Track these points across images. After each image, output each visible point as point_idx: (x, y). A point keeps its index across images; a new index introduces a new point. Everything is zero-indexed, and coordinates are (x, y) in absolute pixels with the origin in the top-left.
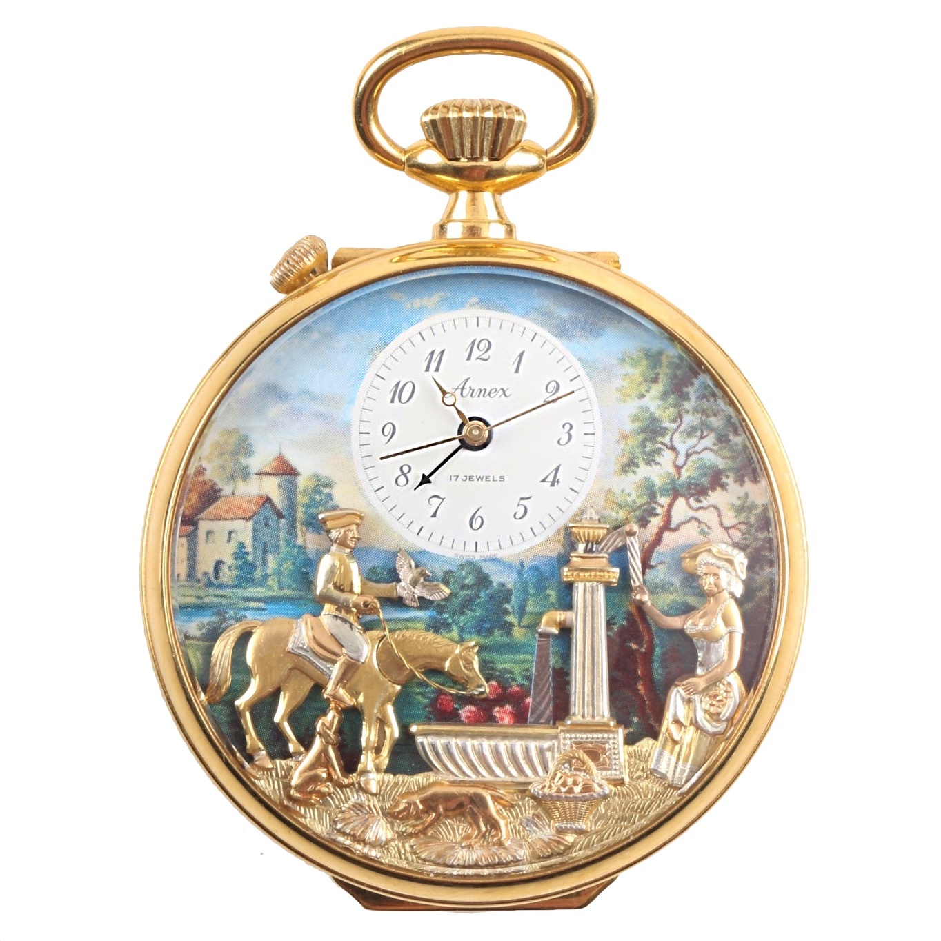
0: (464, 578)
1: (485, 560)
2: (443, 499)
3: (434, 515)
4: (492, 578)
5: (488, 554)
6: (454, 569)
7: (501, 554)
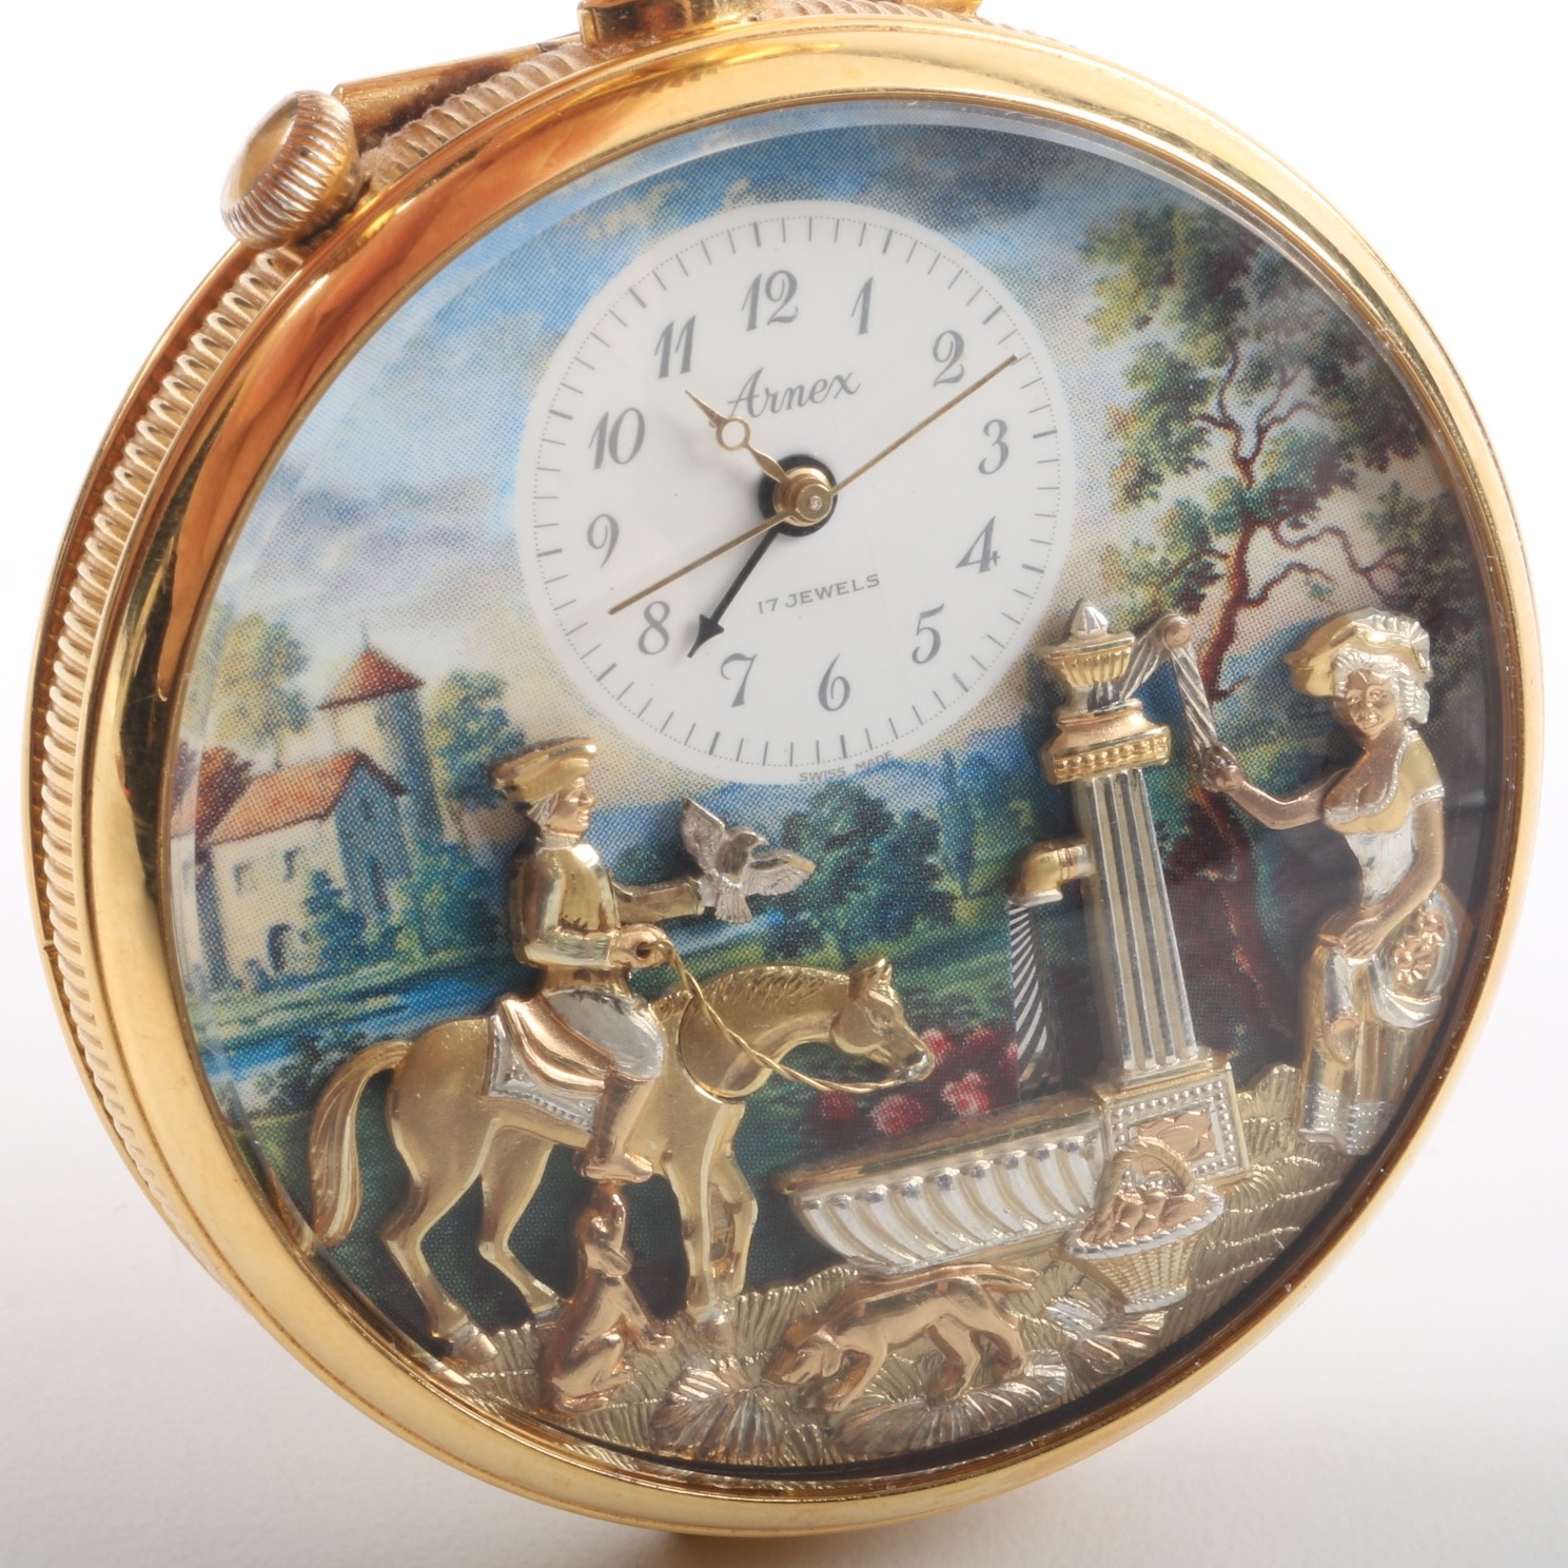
0: (830, 822)
1: (869, 772)
2: (752, 659)
3: (739, 700)
4: (891, 807)
5: (872, 755)
6: (803, 808)
7: (899, 750)
